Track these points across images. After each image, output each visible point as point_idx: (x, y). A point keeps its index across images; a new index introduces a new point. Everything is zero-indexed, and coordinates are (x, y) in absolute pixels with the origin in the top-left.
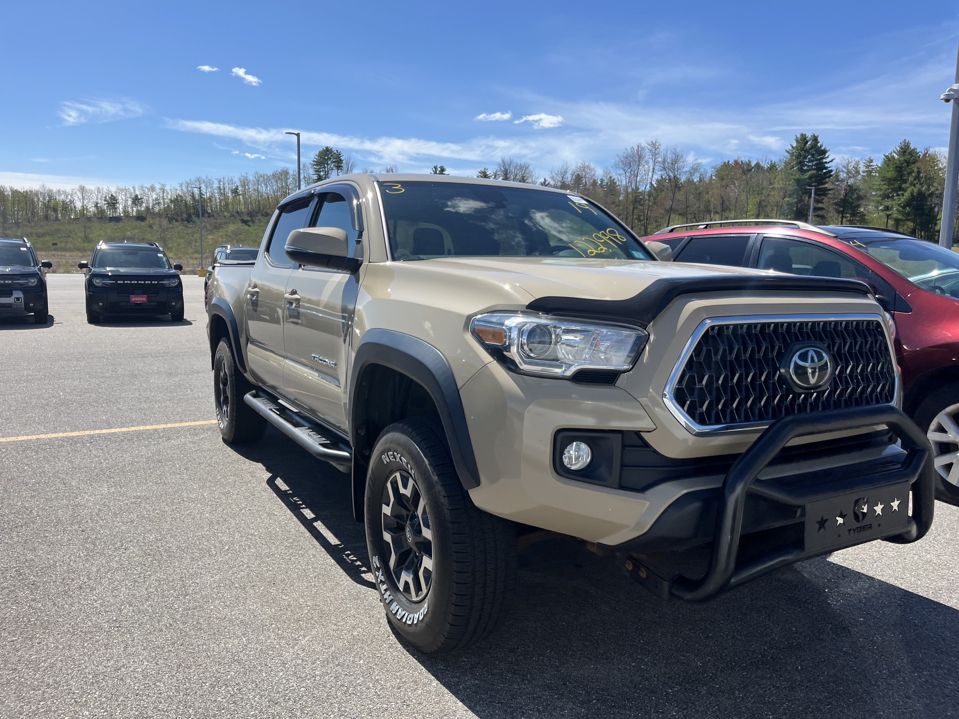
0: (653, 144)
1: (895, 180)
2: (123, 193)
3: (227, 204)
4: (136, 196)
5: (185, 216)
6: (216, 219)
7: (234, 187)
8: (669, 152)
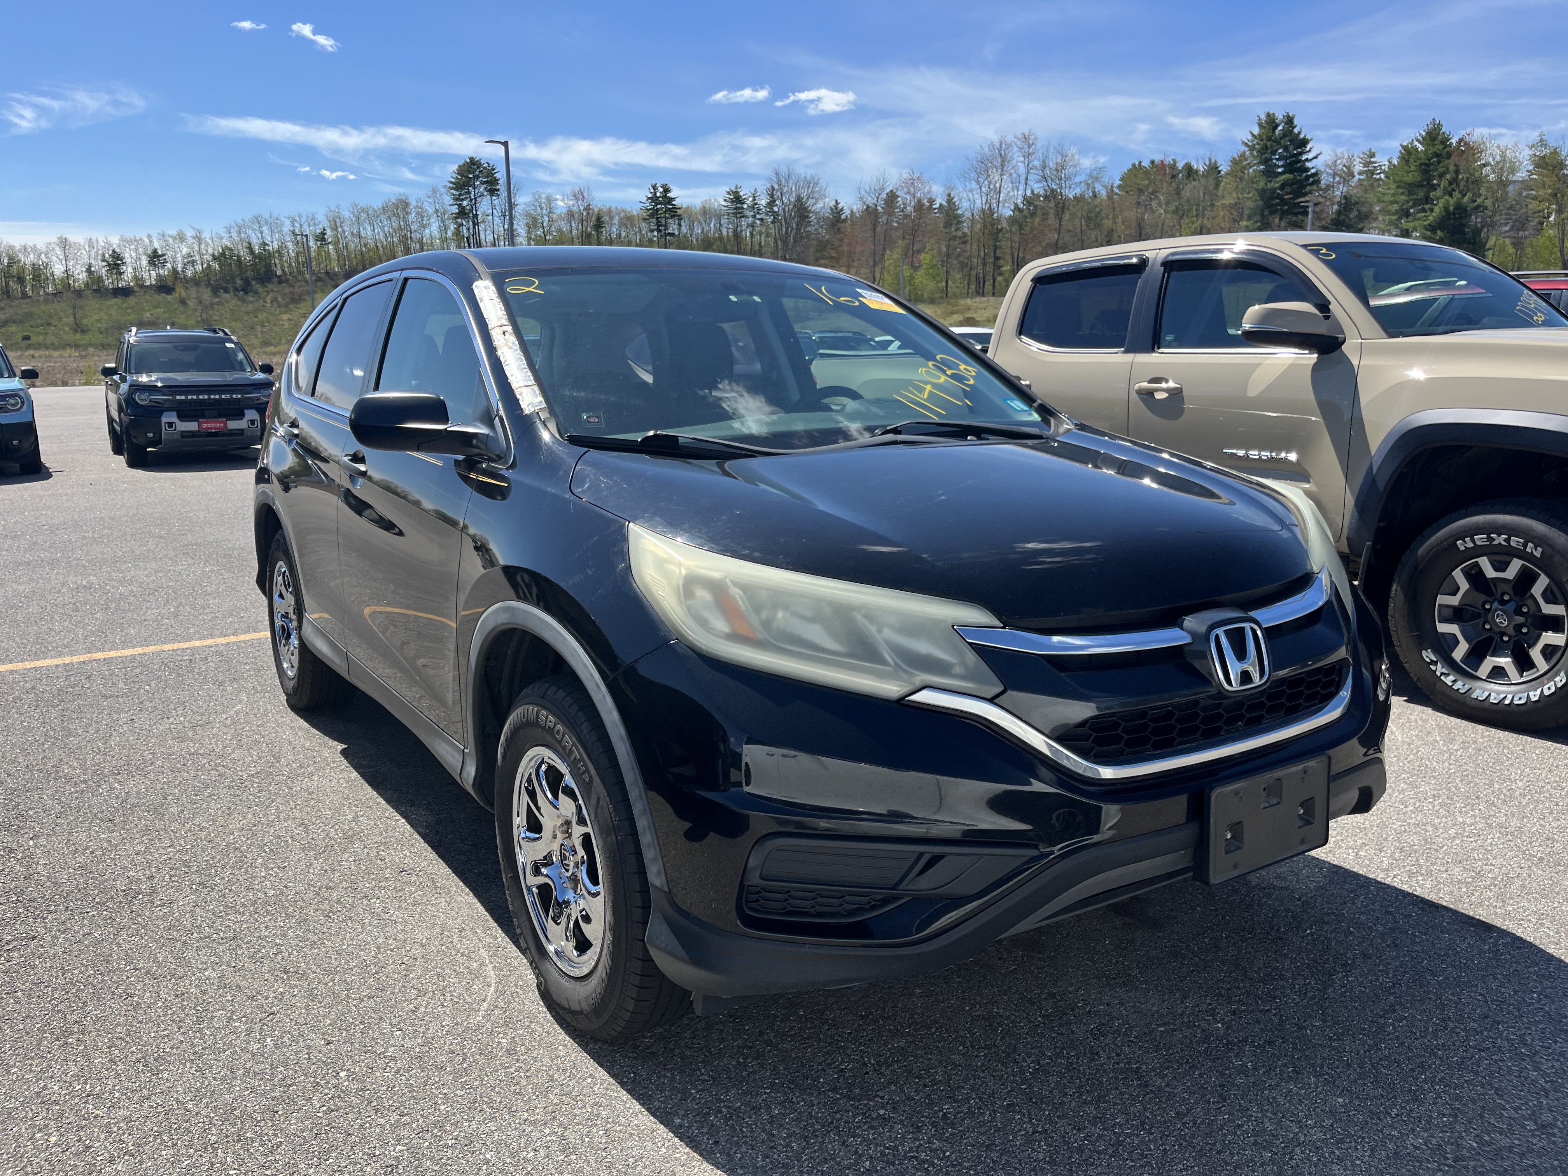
0: (1025, 138)
1: (1419, 185)
2: (132, 247)
3: (308, 261)
4: (155, 251)
5: (239, 282)
6: (293, 287)
7: (319, 231)
8: (1052, 149)
